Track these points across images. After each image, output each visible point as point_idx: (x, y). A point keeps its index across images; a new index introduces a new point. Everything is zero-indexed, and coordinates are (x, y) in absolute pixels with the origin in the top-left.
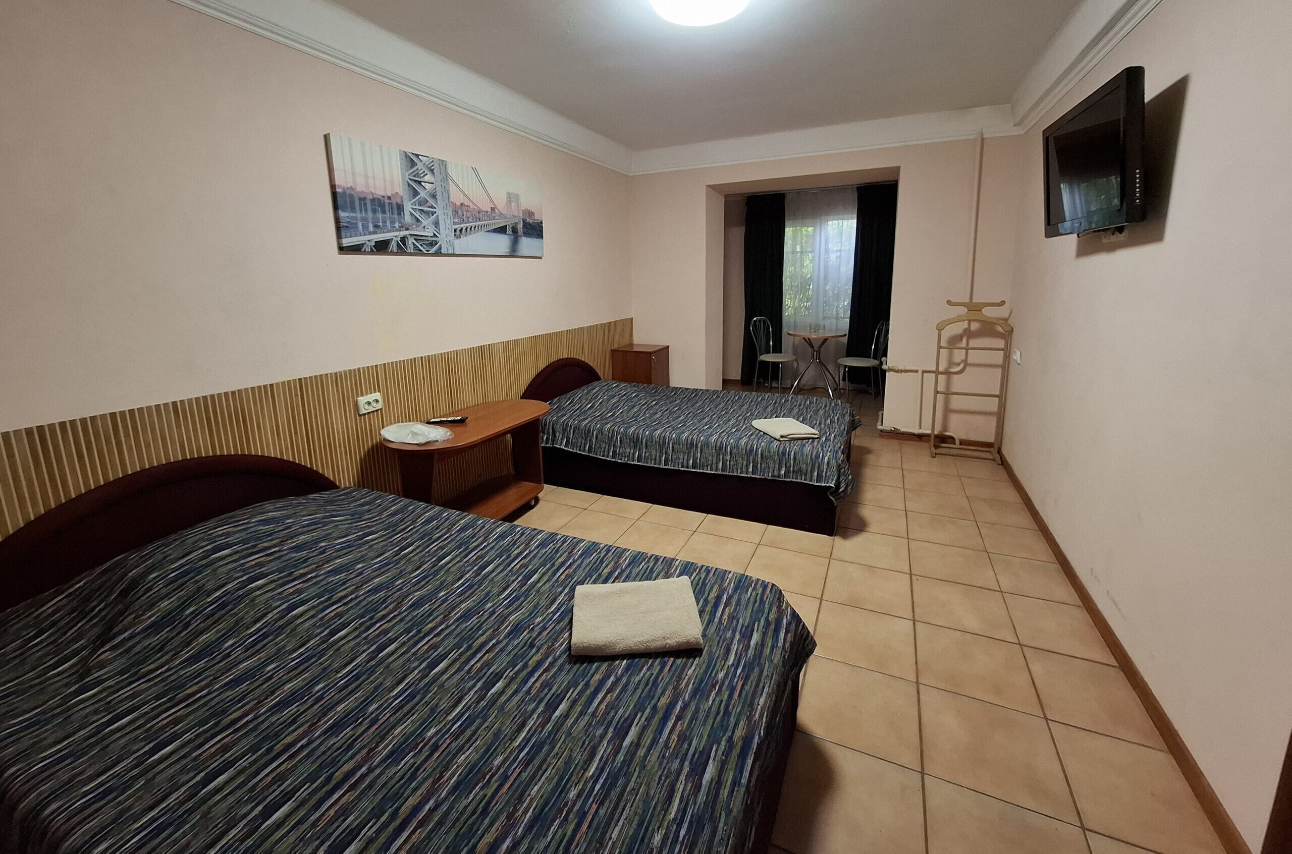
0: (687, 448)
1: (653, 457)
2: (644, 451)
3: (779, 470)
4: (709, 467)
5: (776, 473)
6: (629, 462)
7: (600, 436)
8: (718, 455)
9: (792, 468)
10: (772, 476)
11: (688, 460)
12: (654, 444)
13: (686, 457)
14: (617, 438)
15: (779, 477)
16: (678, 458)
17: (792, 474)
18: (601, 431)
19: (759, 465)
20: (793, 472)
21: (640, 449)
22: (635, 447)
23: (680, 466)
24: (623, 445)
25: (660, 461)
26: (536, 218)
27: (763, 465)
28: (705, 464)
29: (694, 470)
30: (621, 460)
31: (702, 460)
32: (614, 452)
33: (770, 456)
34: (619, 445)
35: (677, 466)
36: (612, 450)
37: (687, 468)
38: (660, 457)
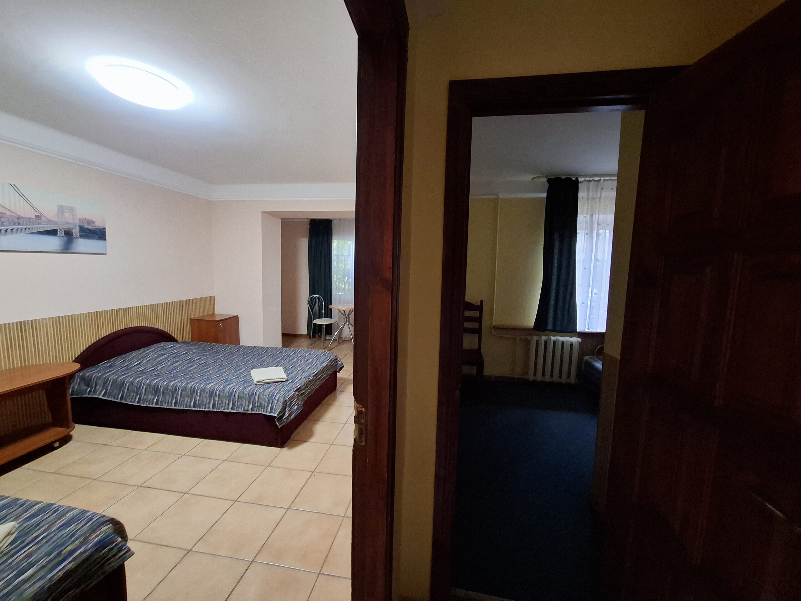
0: (191, 393)
1: (167, 401)
2: (161, 396)
3: (248, 406)
4: (204, 407)
5: (246, 408)
6: (149, 406)
7: (131, 387)
8: (210, 397)
9: (256, 404)
10: (243, 411)
11: (190, 402)
12: (168, 391)
13: (189, 400)
14: (143, 388)
15: (247, 411)
16: (184, 401)
17: (256, 408)
18: (132, 383)
19: (236, 403)
20: (257, 406)
21: (158, 396)
22: (156, 394)
23: (185, 406)
24: (147, 393)
25: (171, 404)
26: (96, 225)
27: (239, 403)
28: (202, 405)
29: (194, 409)
30: (144, 404)
31: (200, 401)
32: (140, 399)
33: (244, 396)
34: (144, 393)
35: (182, 406)
36: (138, 397)
37: (190, 407)
38: (172, 401)
